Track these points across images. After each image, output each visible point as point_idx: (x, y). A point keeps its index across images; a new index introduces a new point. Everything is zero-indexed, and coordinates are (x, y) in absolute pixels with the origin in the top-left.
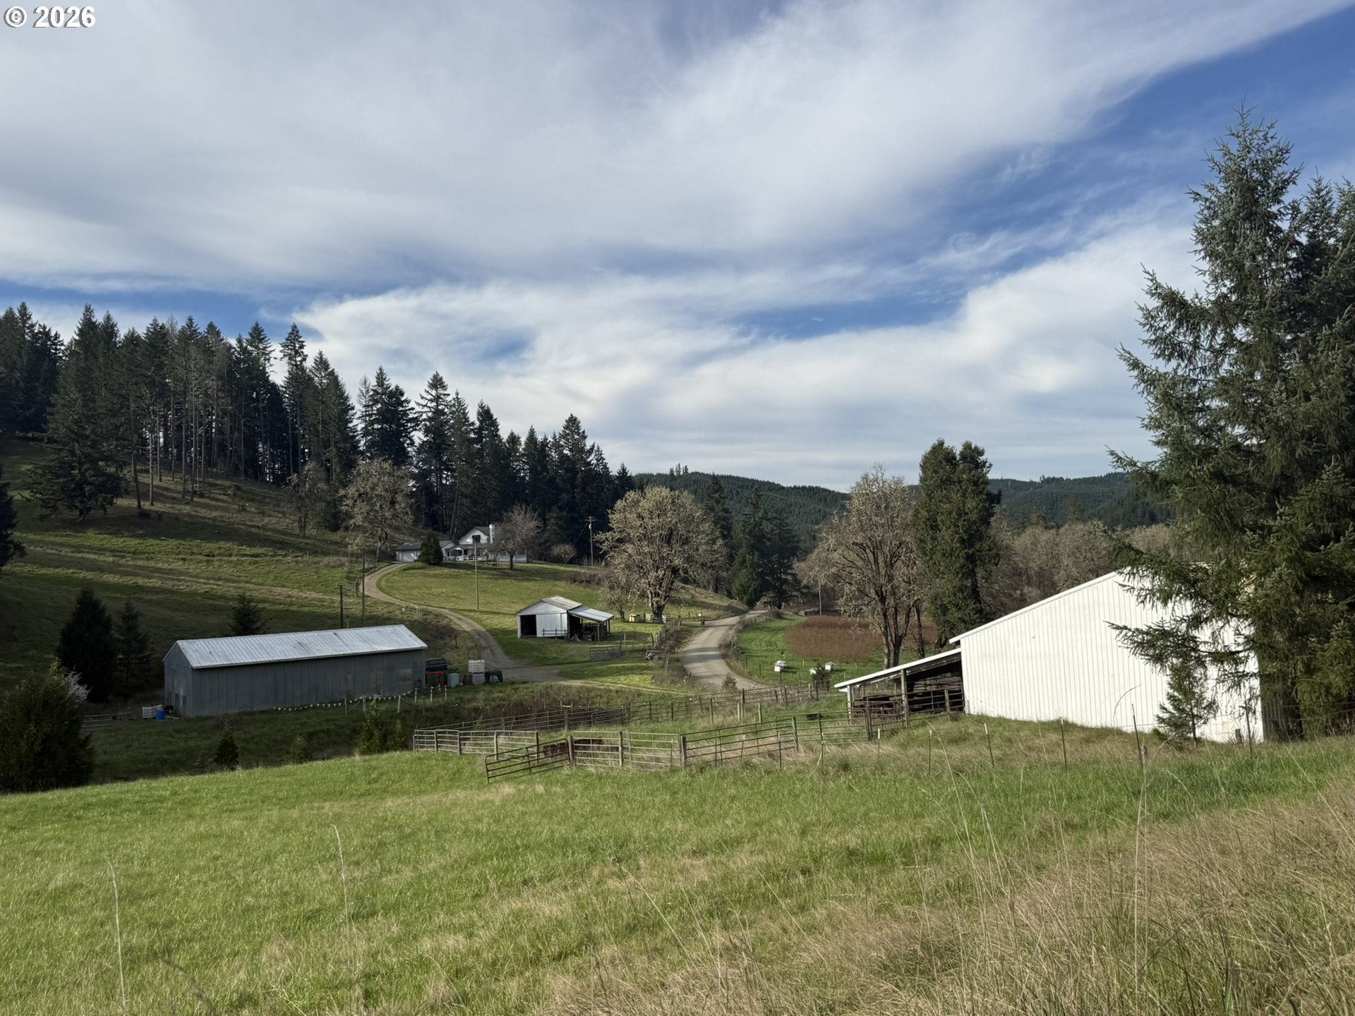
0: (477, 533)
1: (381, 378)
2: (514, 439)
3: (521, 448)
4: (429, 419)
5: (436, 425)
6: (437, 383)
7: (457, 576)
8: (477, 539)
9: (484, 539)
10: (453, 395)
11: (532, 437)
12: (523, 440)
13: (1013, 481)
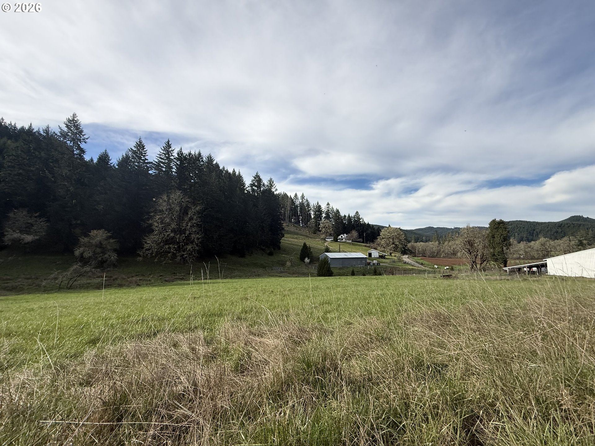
0: (342, 235)
1: (318, 203)
2: (345, 216)
3: (347, 218)
4: (327, 211)
5: (327, 213)
6: (328, 204)
7: (343, 244)
8: (342, 237)
9: (343, 237)
10: (331, 207)
11: (349, 216)
12: (347, 216)
13: (446, 228)
